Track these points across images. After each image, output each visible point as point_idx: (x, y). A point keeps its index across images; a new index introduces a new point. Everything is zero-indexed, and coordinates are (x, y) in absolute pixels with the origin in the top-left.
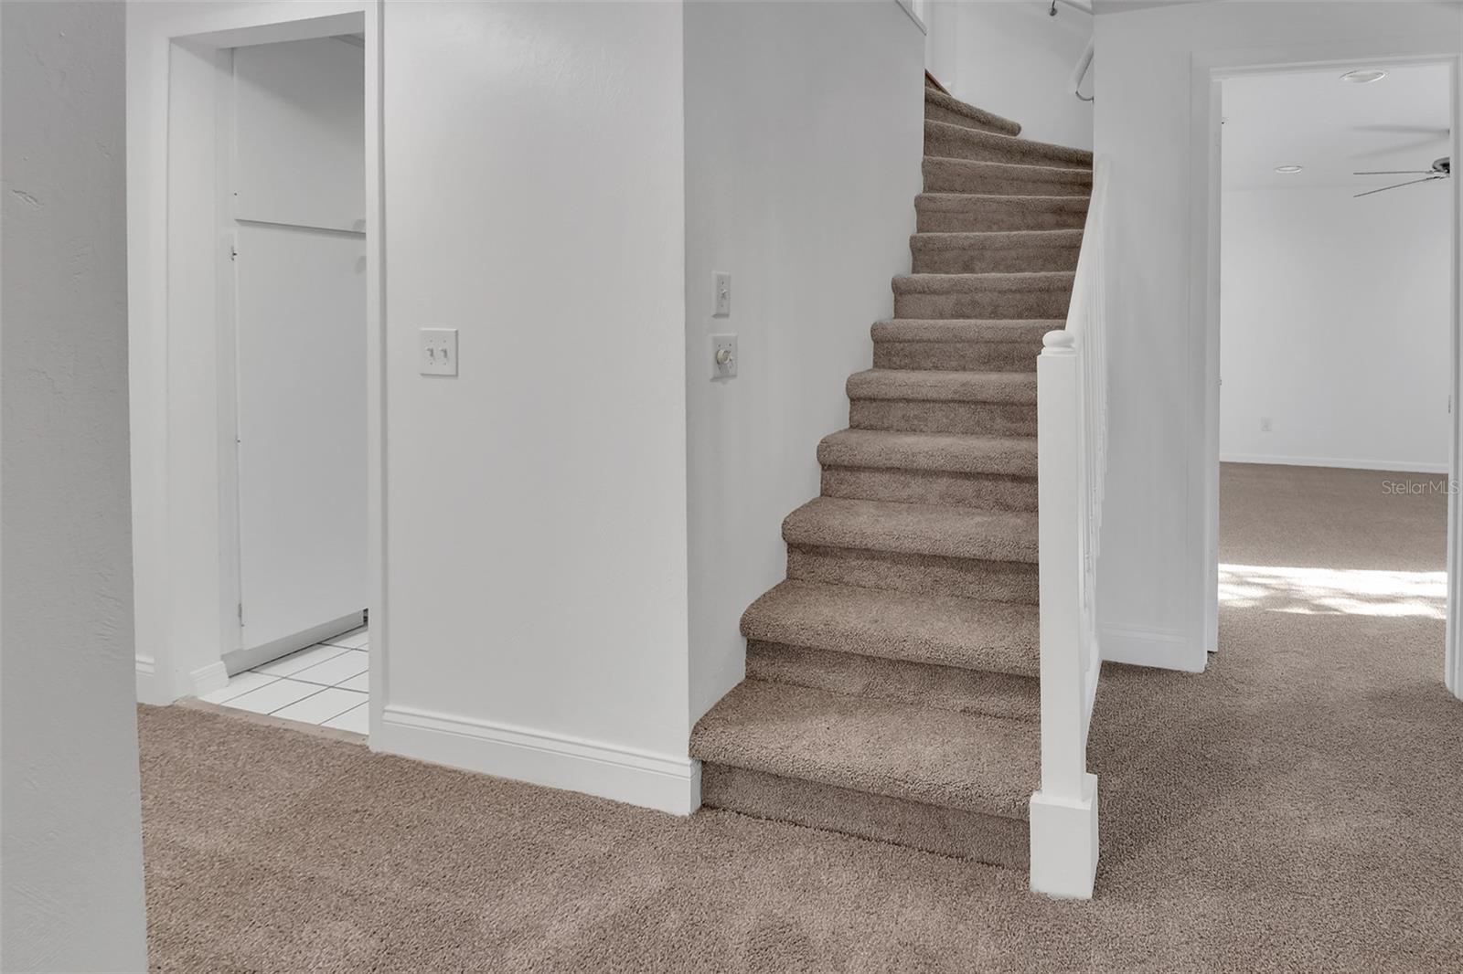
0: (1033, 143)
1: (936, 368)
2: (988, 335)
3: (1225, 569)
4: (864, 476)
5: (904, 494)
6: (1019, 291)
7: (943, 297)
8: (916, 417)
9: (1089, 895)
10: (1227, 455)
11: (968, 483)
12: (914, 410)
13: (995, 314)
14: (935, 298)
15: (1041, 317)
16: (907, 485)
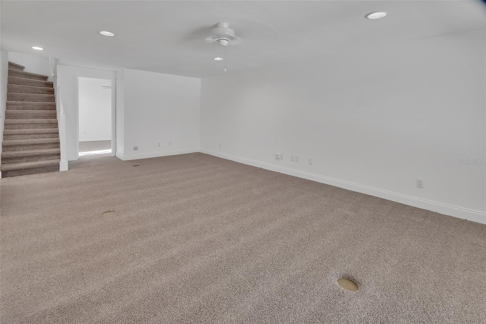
0: (32, 74)
1: (22, 119)
2: (34, 113)
3: (79, 153)
4: (13, 136)
5: (23, 138)
6: (38, 105)
7: (19, 106)
8: (21, 127)
9: (67, 170)
10: (80, 140)
11: (37, 135)
12: (20, 126)
13: (33, 109)
14: (17, 106)
15: (43, 110)
16: (24, 137)
